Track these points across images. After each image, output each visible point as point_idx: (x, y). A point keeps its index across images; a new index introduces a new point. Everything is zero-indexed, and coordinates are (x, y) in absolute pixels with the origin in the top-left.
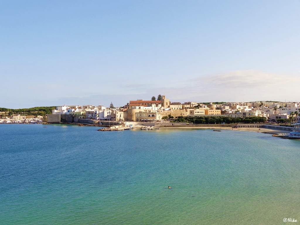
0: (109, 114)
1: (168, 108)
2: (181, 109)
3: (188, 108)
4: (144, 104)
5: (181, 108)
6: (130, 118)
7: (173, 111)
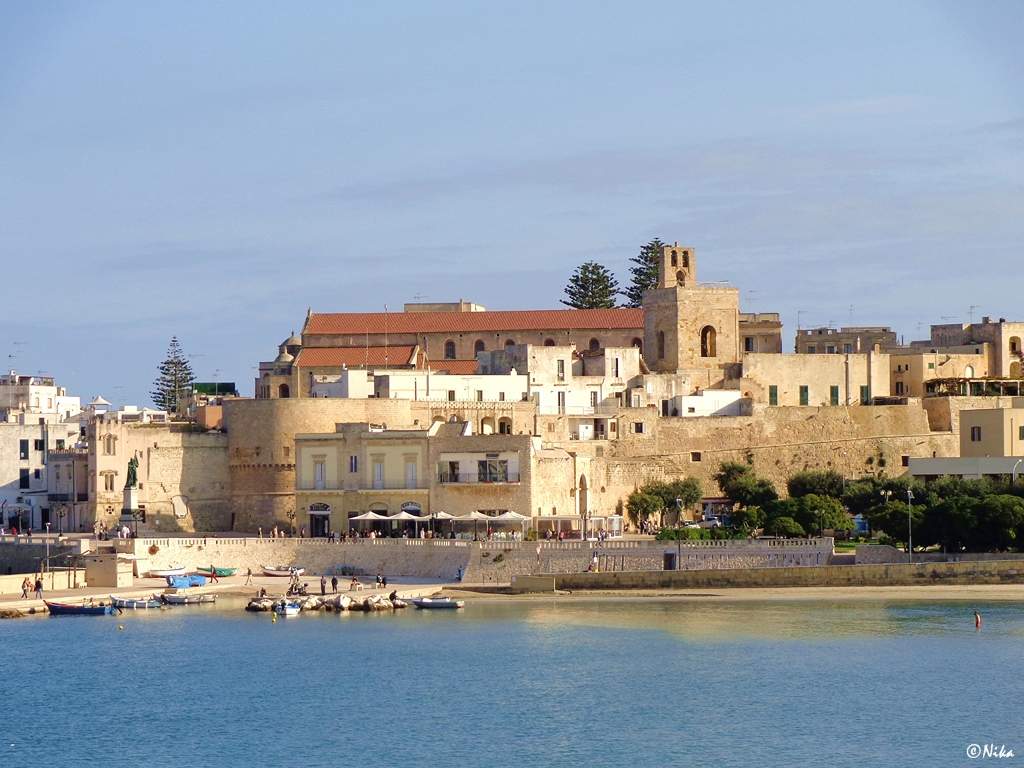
0: (35, 461)
1: (720, 386)
2: (881, 401)
3: (955, 386)
4: (466, 347)
5: (881, 388)
6: (255, 499)
7: (780, 426)
